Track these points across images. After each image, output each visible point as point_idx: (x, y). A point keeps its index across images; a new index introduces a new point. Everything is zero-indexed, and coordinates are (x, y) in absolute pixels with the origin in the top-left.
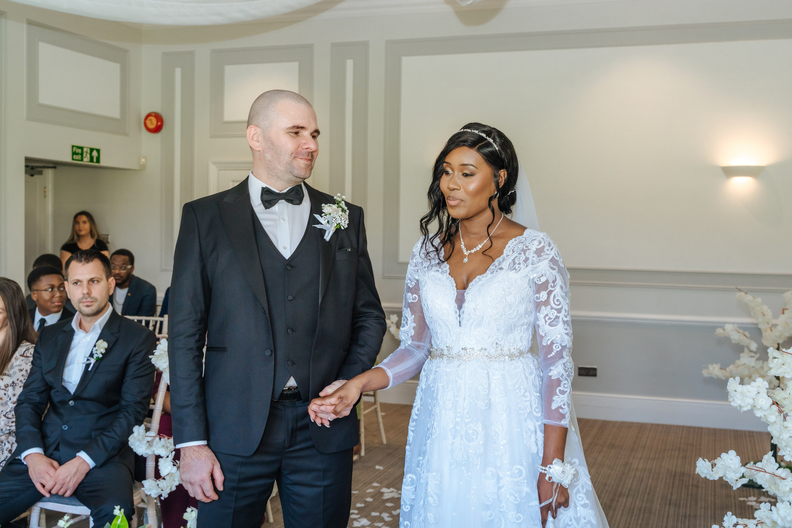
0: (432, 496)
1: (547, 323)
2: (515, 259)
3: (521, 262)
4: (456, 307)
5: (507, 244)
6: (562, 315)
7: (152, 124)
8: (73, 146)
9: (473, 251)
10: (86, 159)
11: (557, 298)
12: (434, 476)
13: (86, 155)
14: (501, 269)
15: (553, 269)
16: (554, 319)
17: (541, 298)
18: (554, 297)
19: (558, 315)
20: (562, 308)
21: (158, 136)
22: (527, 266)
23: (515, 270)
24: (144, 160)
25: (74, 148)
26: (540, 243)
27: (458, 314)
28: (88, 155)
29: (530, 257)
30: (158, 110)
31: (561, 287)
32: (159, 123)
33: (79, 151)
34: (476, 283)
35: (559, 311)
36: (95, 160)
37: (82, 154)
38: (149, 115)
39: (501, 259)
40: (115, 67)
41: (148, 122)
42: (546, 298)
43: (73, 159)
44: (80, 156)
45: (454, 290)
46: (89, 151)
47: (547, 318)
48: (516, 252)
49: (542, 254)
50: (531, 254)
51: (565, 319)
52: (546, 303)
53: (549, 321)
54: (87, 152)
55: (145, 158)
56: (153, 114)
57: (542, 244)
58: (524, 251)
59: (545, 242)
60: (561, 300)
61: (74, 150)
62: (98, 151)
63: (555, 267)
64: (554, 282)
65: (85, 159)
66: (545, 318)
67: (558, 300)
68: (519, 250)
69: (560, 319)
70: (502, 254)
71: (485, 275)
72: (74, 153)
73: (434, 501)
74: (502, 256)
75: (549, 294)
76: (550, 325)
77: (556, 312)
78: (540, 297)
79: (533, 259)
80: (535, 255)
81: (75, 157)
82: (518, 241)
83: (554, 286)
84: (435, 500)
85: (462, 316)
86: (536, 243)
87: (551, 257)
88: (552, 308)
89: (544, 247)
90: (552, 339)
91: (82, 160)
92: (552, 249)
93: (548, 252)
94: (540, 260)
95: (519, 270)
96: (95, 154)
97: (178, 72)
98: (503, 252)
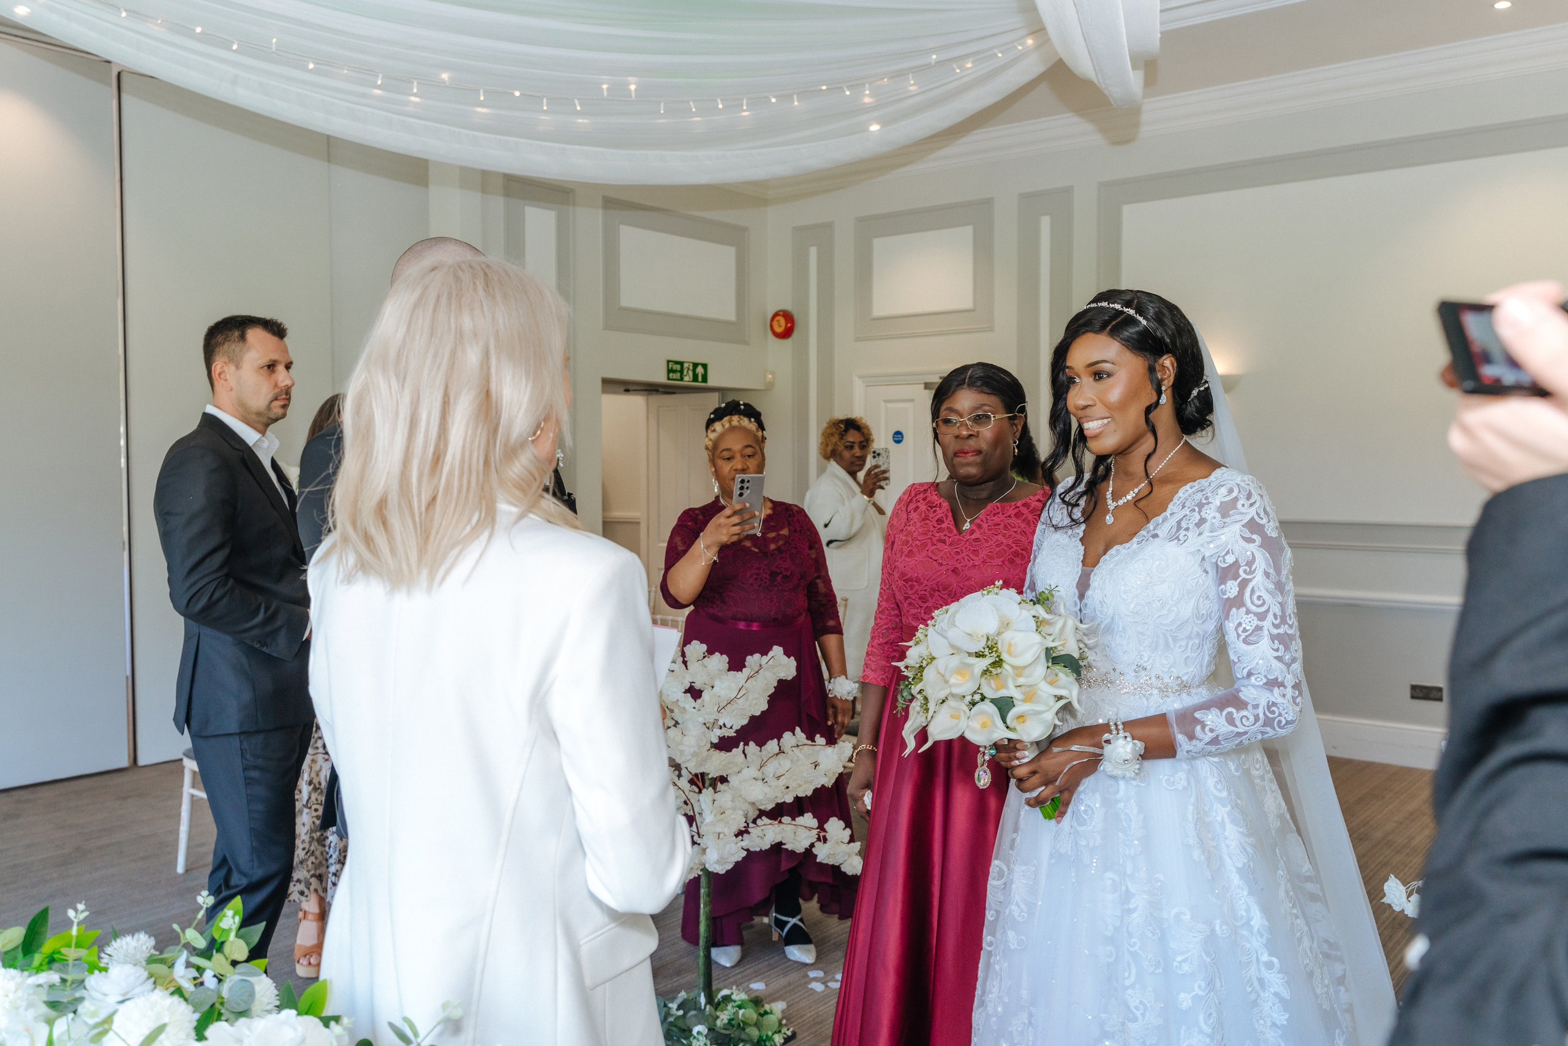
0: (1017, 904)
1: (1241, 639)
2: (1182, 519)
3: (1191, 526)
4: (1077, 595)
5: (1177, 493)
6: (1267, 624)
7: (780, 326)
8: (669, 362)
9: (1121, 502)
10: (688, 377)
11: (1258, 594)
12: (1023, 871)
13: (688, 372)
14: (1155, 536)
15: (1249, 540)
16: (1253, 631)
17: (1228, 593)
18: (1253, 591)
19: (1260, 623)
20: (1268, 611)
21: (787, 342)
22: (1200, 534)
23: (1176, 541)
24: (770, 376)
25: (670, 363)
26: (1231, 491)
27: (1078, 608)
28: (691, 373)
29: (1209, 518)
30: (787, 306)
31: (1267, 575)
32: (789, 325)
33: (678, 367)
34: (1112, 557)
35: (1262, 617)
36: (700, 379)
37: (681, 371)
38: (776, 315)
39: (1160, 519)
40: (728, 253)
41: (775, 324)
42: (1236, 594)
43: (669, 379)
44: (679, 374)
45: (1078, 565)
46: (691, 368)
47: (1240, 629)
48: (1186, 508)
49: (1231, 512)
50: (1211, 513)
51: (1275, 631)
52: (1237, 602)
53: (1243, 636)
54: (689, 369)
55: (772, 373)
56: (781, 313)
57: (1234, 494)
58: (1201, 506)
59: (1240, 491)
60: (1267, 597)
61: (670, 366)
62: (705, 366)
63: (1255, 537)
64: (1250, 563)
65: (686, 378)
66: (1236, 629)
67: (1259, 597)
68: (1193, 504)
69: (1266, 632)
70: (1165, 510)
71: (1127, 545)
72: (670, 371)
73: (1020, 913)
74: (1163, 515)
75: (1244, 584)
76: (1245, 641)
77: (1255, 618)
78: (1226, 591)
79: (1214, 521)
80: (1218, 515)
81: (671, 375)
82: (1196, 488)
83: (1251, 572)
84: (1022, 911)
85: (1084, 612)
86: (1223, 491)
87: (1247, 518)
88: (1248, 612)
89: (1236, 499)
90: (1249, 668)
91: (682, 379)
92: (1251, 505)
93: (1243, 510)
94: (1225, 523)
95: (1185, 541)
96: (700, 370)
97: (813, 252)
98: (1167, 507)
